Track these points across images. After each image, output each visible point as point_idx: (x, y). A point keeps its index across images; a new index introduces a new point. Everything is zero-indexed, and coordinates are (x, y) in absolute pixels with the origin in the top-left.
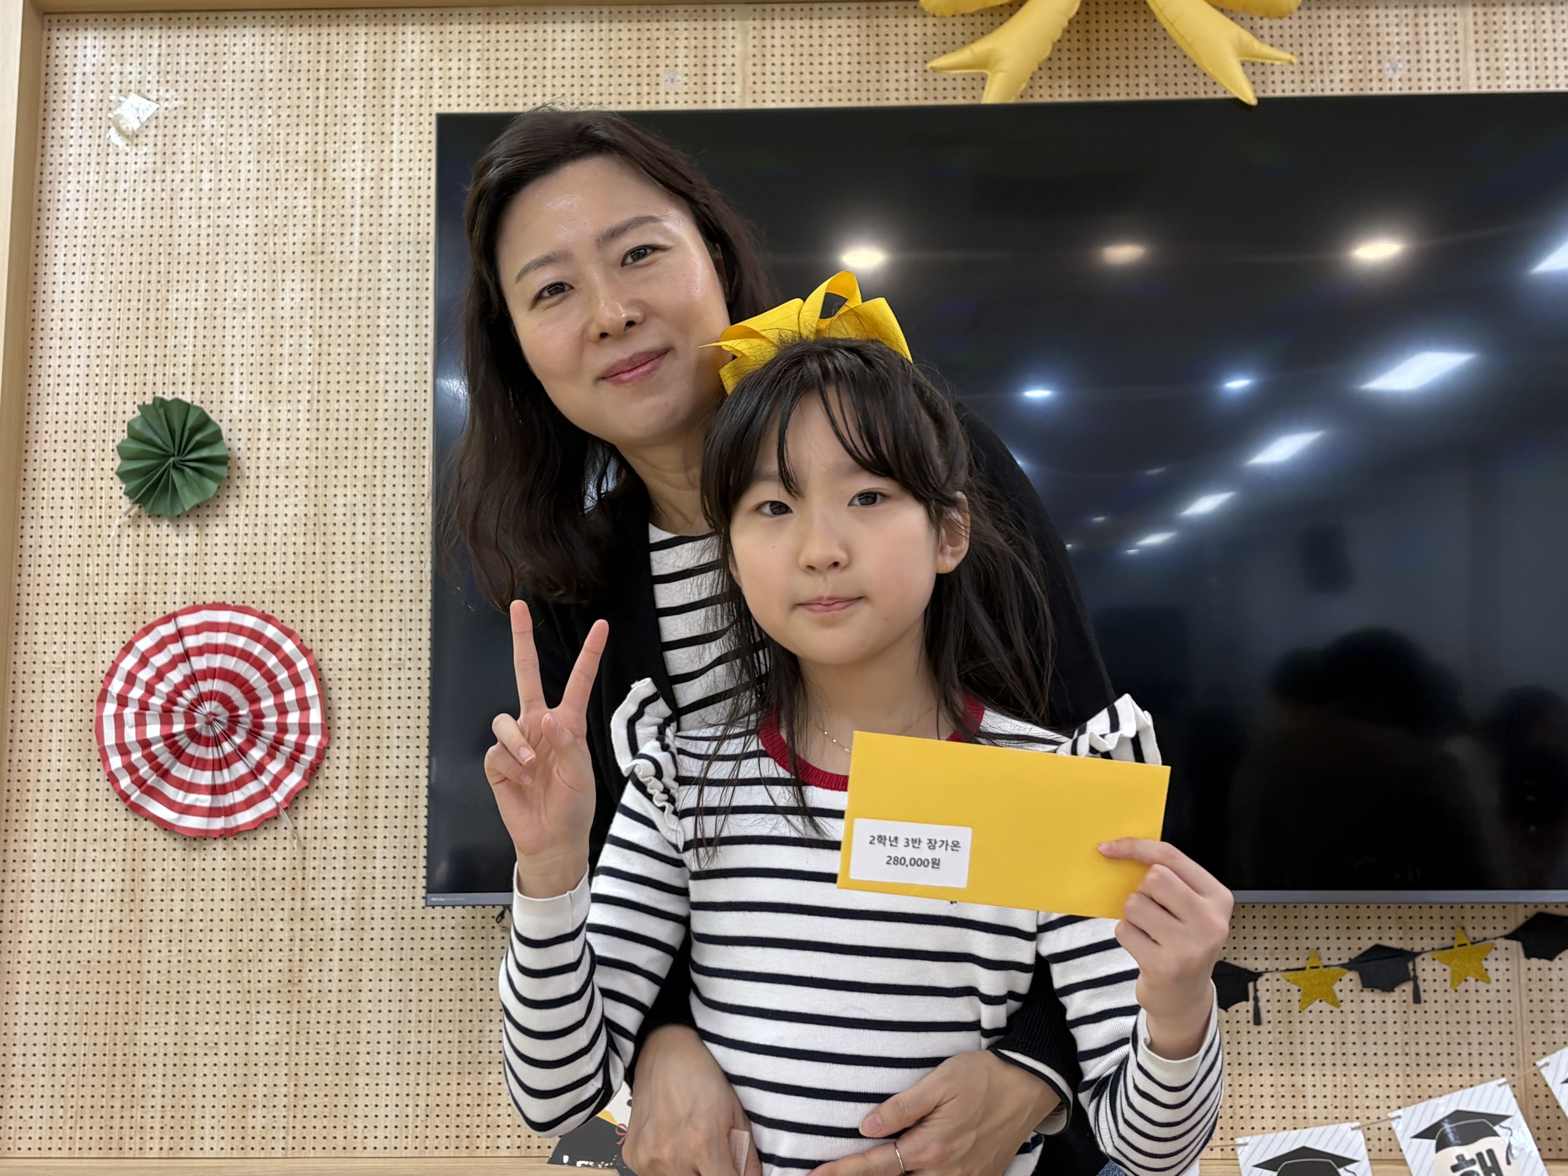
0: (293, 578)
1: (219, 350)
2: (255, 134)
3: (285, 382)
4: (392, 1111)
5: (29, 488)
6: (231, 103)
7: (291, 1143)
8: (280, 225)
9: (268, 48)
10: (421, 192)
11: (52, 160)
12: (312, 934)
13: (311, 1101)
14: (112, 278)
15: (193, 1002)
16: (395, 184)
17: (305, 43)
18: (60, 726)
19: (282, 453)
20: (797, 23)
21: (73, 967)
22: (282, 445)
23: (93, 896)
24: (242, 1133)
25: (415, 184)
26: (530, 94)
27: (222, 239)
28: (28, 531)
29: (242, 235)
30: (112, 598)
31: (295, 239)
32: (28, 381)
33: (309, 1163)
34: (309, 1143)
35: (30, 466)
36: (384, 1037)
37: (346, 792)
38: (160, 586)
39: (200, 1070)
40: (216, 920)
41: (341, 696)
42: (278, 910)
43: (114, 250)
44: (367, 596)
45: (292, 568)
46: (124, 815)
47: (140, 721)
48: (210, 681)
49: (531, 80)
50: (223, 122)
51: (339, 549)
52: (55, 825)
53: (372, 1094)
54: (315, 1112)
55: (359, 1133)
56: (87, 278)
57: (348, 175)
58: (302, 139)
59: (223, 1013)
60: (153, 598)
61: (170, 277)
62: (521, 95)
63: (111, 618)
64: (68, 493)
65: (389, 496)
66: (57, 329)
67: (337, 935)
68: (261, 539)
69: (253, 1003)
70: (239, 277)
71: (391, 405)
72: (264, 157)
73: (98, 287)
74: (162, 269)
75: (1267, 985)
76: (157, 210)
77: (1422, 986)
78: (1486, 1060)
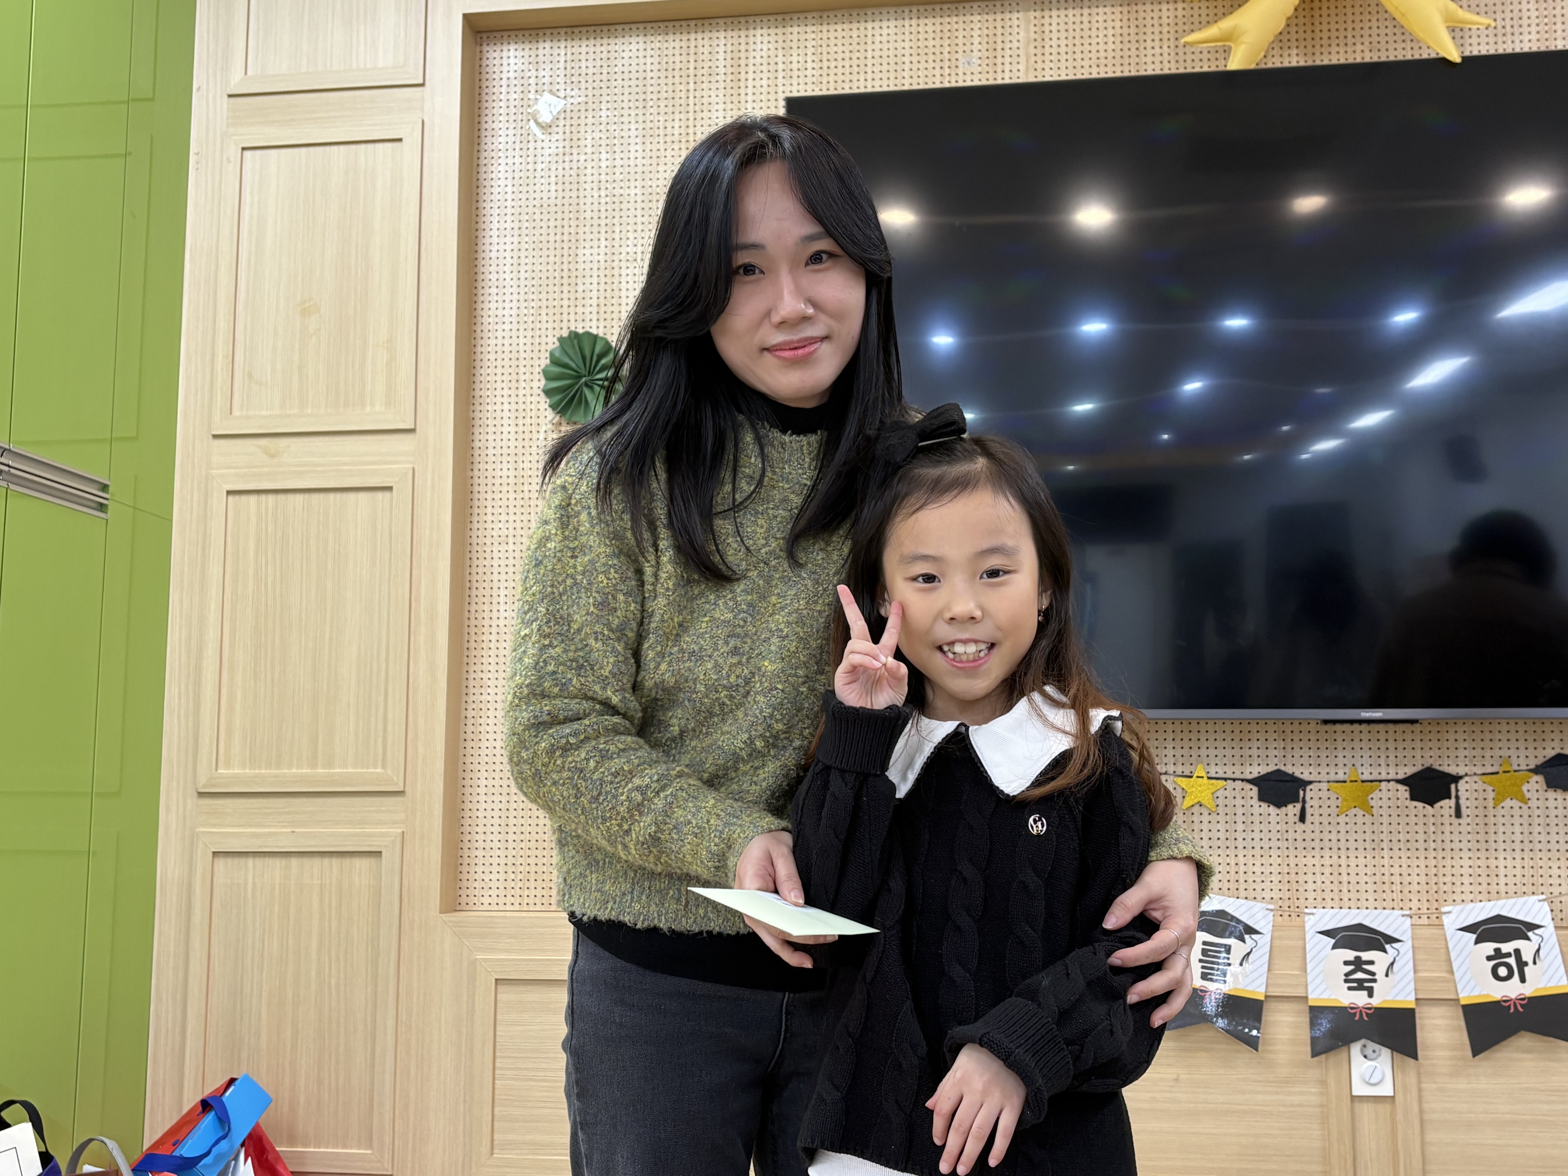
2: (641, 121)
6: (621, 98)
9: (649, 52)
11: (486, 147)
14: (535, 239)
17: (677, 47)
18: (506, 584)
20: (1071, 12)
26: (855, 79)
27: (617, 206)
28: (477, 437)
32: (474, 320)
35: (477, 386)
43: (535, 217)
49: (856, 69)
50: (616, 113)
56: (516, 239)
61: (578, 237)
62: (847, 80)
64: (506, 407)
66: (494, 280)
72: (648, 140)
73: (524, 246)
74: (572, 230)
75: (1467, 786)
76: (567, 185)
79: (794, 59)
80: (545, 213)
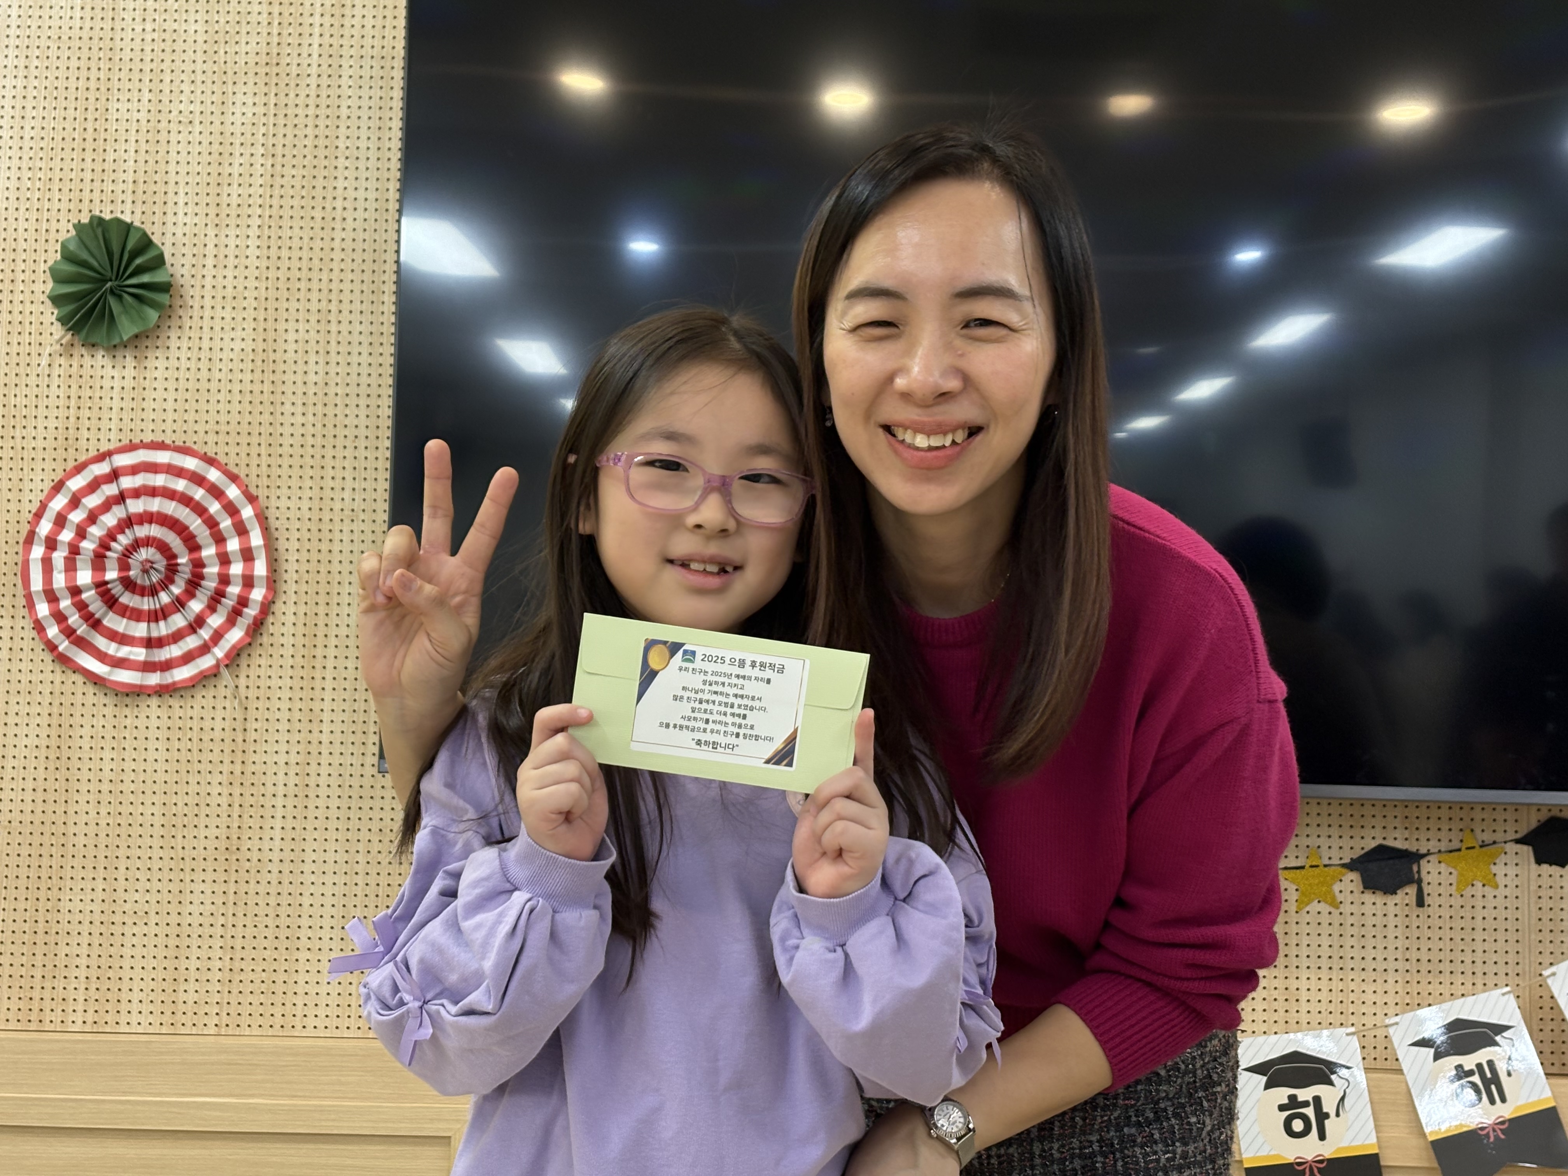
0: (238, 418)
1: (162, 167)
3: (234, 205)
7: (225, 1019)
8: (233, 32)
12: (252, 800)
13: (247, 976)
15: (122, 869)
19: (229, 282)
22: (230, 273)
23: (16, 752)
27: (168, 46)
29: (190, 41)
30: (41, 432)
31: (248, 48)
33: (244, 1041)
34: (245, 1020)
36: (328, 911)
37: (291, 651)
38: (93, 421)
39: (128, 941)
40: (149, 782)
41: (288, 546)
42: (216, 773)
44: (319, 441)
45: (238, 407)
46: (51, 666)
47: (71, 566)
48: (146, 526)
51: (289, 388)
53: (313, 971)
54: (251, 987)
55: (299, 1011)
59: (155, 881)
60: (86, 434)
61: (110, 85)
65: (345, 333)
67: (279, 802)
68: (204, 374)
69: (188, 870)
70: (186, 87)
71: (349, 235)
74: (102, 75)
77: (1426, 889)
78: (1490, 968)
80: (64, 47)
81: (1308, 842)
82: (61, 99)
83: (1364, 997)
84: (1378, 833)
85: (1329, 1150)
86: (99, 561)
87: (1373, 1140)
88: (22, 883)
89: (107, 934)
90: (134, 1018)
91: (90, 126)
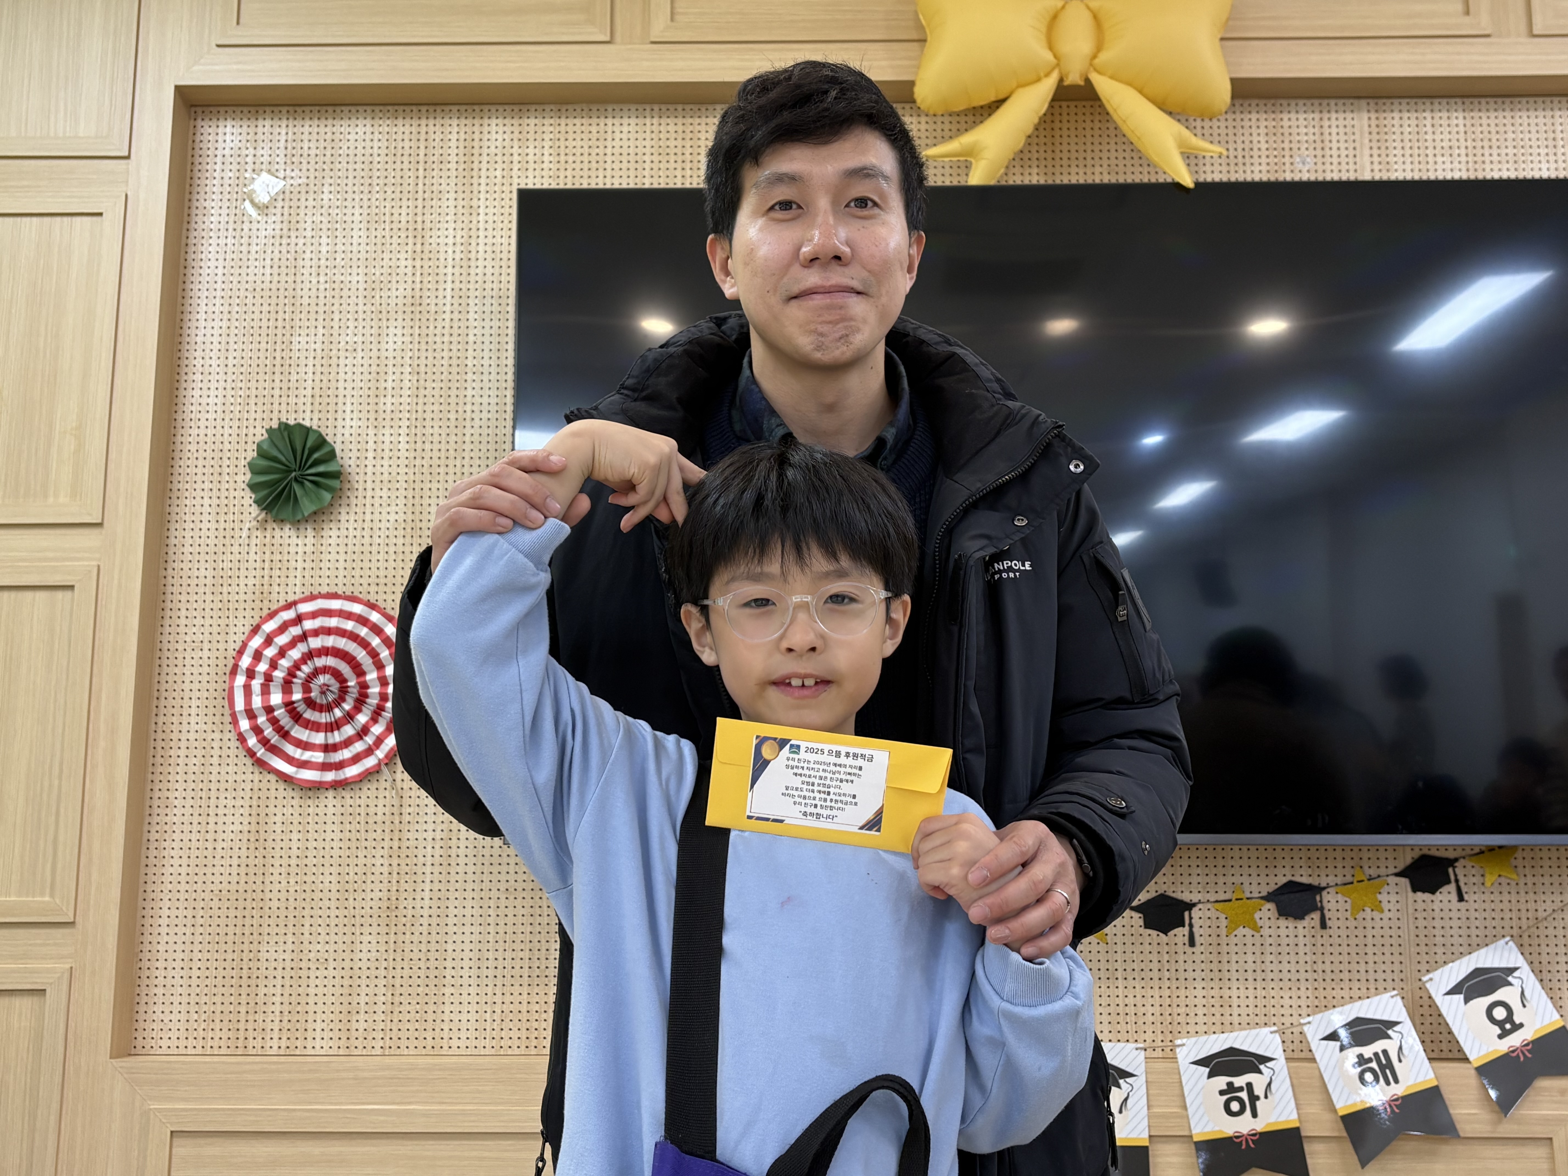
0: (393, 572)
1: (333, 384)
2: (365, 207)
3: (388, 411)
4: (473, 1017)
5: (174, 496)
6: (345, 181)
7: (388, 1043)
8: (385, 281)
9: (377, 136)
10: (503, 256)
11: (196, 226)
12: (407, 869)
13: (405, 1008)
14: (245, 324)
15: (307, 926)
16: (481, 248)
17: (407, 132)
18: (198, 694)
19: (385, 470)
21: (207, 896)
22: (386, 463)
23: (224, 836)
24: (347, 1034)
25: (497, 249)
26: (593, 176)
28: (173, 533)
29: (354, 289)
30: (243, 588)
31: (398, 293)
32: (175, 408)
33: (403, 1060)
34: (403, 1043)
35: (175, 479)
36: (467, 955)
38: (283, 579)
39: (312, 982)
40: (327, 857)
42: (379, 848)
43: (247, 301)
45: (393, 564)
46: (250, 768)
47: (265, 691)
48: (323, 658)
49: (594, 165)
50: (339, 196)
52: (193, 777)
53: (456, 1002)
54: (408, 1017)
55: (446, 1034)
56: (225, 324)
57: (442, 240)
58: (404, 211)
59: (332, 934)
60: (277, 589)
61: (293, 324)
62: (586, 175)
63: (242, 605)
64: (207, 501)
66: (199, 366)
67: (428, 869)
68: (367, 540)
69: (358, 925)
70: (351, 324)
71: (476, 431)
72: (373, 226)
73: (234, 331)
74: (287, 317)
75: (1200, 914)
76: (283, 268)
77: (1328, 915)
78: (1380, 976)
79: (531, 151)
80: (258, 297)
81: (1233, 879)
82: (256, 336)
83: (1282, 1002)
84: (1287, 871)
85: (1260, 1125)
86: (287, 686)
87: (1295, 1116)
88: (230, 939)
89: (296, 978)
90: (318, 1043)
91: (278, 355)
